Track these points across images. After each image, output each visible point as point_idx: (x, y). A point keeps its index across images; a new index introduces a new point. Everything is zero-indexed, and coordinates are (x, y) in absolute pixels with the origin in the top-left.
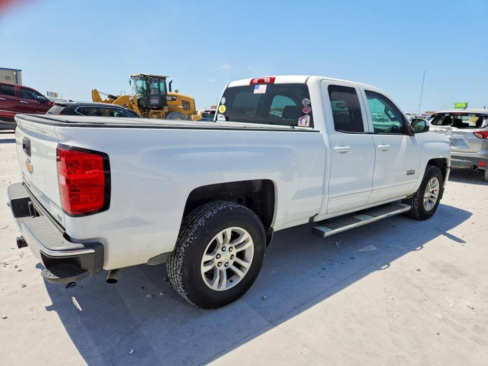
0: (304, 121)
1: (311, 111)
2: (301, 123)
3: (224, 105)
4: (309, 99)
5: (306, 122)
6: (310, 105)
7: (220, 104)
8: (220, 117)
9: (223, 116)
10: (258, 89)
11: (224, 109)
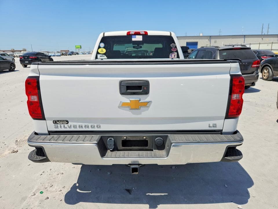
0: (173, 55)
1: (177, 50)
2: (171, 56)
3: (104, 48)
4: (175, 44)
5: (175, 56)
6: (176, 47)
7: (99, 47)
8: (100, 56)
9: (103, 55)
10: (135, 37)
11: (104, 51)
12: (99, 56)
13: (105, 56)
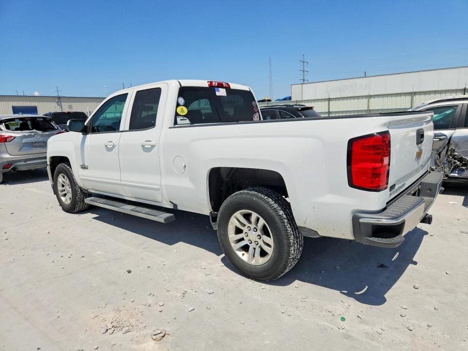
1: (258, 110)
3: (184, 105)
6: (257, 106)
7: (178, 105)
8: (181, 120)
9: (185, 118)
10: (219, 91)
11: (185, 111)
12: (179, 119)
13: (188, 120)
